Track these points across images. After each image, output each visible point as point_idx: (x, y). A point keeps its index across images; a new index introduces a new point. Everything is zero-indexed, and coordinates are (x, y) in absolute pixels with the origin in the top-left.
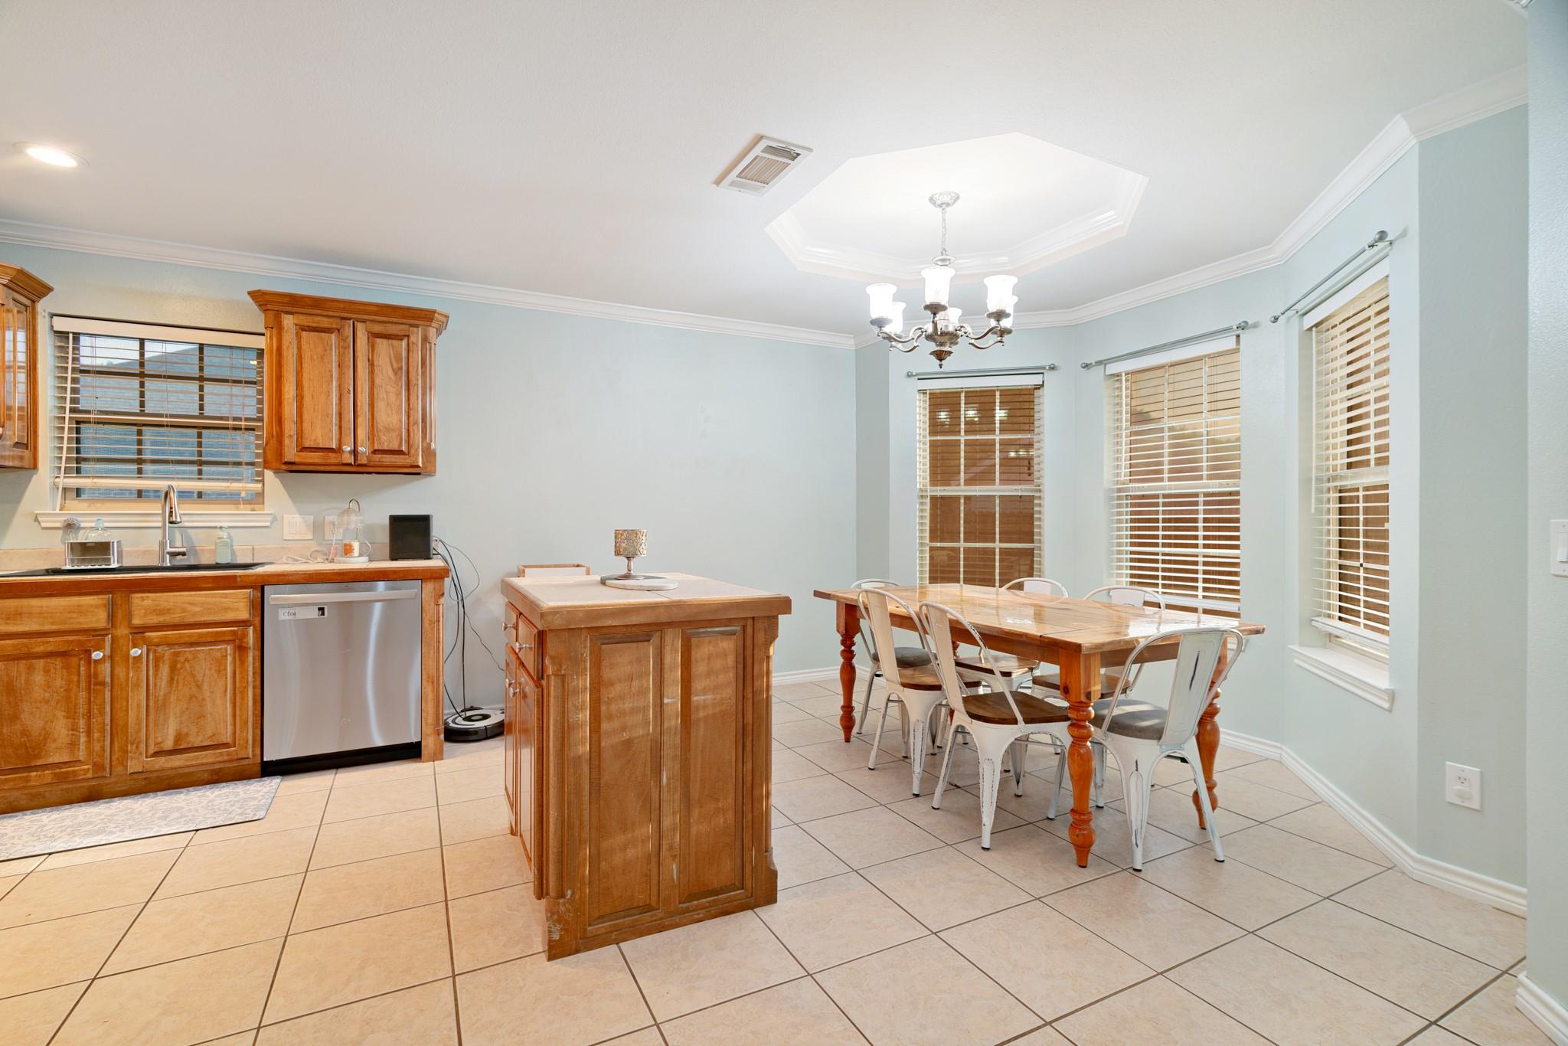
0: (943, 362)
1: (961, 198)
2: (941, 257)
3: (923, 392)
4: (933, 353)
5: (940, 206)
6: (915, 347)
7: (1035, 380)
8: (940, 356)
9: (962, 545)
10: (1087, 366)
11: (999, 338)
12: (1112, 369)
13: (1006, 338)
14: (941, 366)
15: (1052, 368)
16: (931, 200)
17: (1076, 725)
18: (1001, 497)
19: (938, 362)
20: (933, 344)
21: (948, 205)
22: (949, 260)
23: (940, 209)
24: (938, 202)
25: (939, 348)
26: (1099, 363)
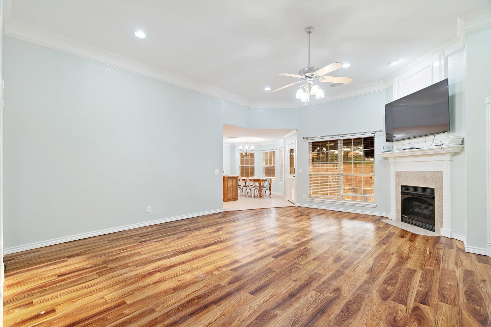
3: (240, 153)
7: (254, 152)
9: (249, 173)
10: (260, 151)
12: (263, 151)
15: (256, 151)
17: (260, 188)
18: (250, 167)
26: (262, 151)
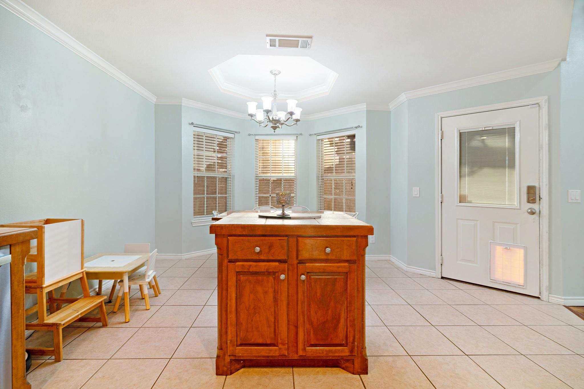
0: (275, 130)
1: (281, 73)
2: (274, 93)
4: (272, 127)
5: (274, 74)
6: (267, 125)
7: (231, 136)
8: (274, 128)
11: (296, 123)
12: (257, 137)
13: (298, 123)
14: (274, 132)
16: (271, 72)
19: (274, 130)
20: (272, 124)
21: (277, 74)
22: (277, 94)
23: (274, 76)
24: (274, 73)
25: (274, 125)
